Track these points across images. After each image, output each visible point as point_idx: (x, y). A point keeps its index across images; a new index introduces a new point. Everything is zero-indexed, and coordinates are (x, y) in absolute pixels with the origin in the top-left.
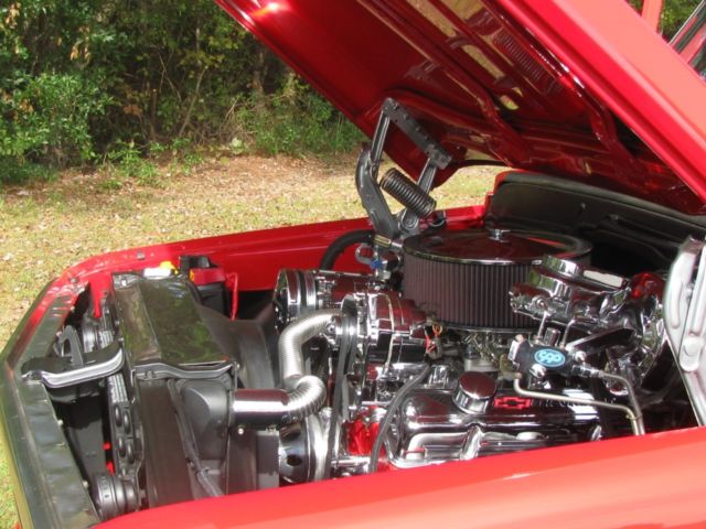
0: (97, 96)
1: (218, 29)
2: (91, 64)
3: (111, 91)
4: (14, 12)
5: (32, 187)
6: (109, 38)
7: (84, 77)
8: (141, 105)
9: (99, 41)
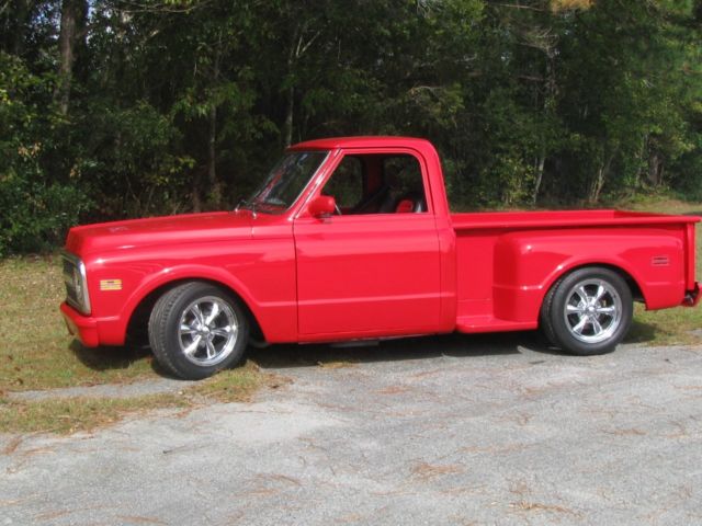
0: (85, 201)
1: (165, 160)
2: (81, 181)
3: (93, 198)
4: (37, 148)
5: (43, 255)
6: (93, 165)
7: (77, 188)
8: (112, 207)
9: (87, 166)
